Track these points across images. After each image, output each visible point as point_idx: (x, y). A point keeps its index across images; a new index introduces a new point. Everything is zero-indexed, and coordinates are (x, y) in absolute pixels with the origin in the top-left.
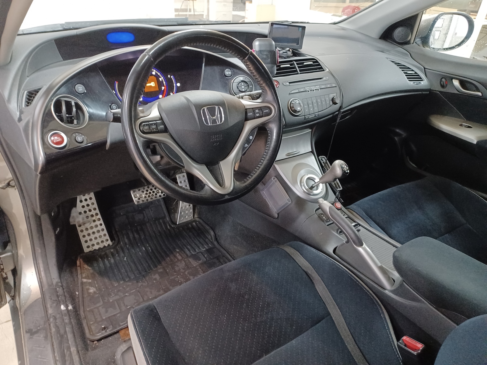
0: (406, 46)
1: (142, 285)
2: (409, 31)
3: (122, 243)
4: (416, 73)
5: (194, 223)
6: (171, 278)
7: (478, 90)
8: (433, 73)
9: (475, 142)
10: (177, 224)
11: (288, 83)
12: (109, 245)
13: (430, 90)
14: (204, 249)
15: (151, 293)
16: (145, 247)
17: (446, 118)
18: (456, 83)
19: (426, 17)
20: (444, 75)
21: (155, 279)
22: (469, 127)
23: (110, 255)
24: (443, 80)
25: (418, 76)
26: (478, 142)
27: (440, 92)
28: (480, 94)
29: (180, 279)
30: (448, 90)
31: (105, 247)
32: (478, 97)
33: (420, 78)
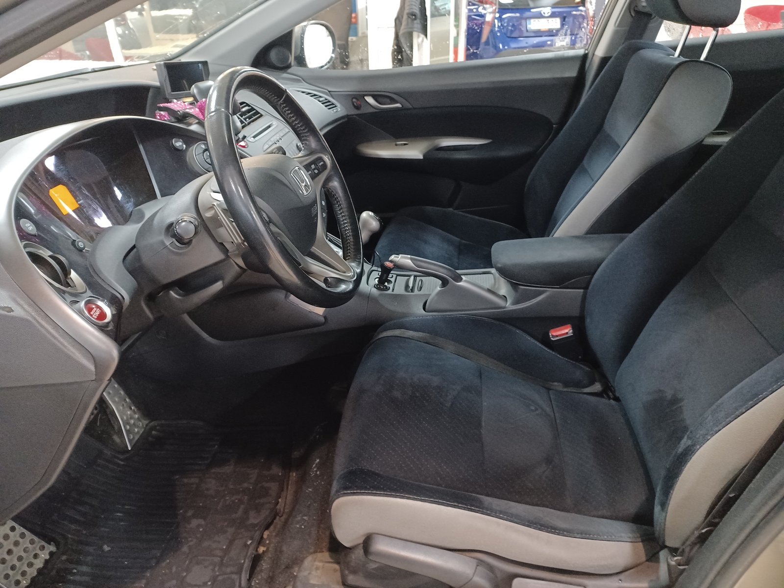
0: (290, 71)
1: (190, 548)
2: (285, 51)
3: (70, 536)
4: (326, 99)
5: (154, 432)
6: (218, 508)
7: (393, 101)
8: (342, 95)
9: (421, 157)
10: (130, 449)
11: (252, 138)
12: (51, 554)
13: (347, 116)
14: (216, 446)
15: (219, 542)
16: (118, 512)
17: (374, 144)
18: (370, 100)
19: (297, 29)
20: (354, 95)
21: (199, 526)
22: (405, 144)
23: (70, 566)
24: (354, 100)
25: (329, 102)
26: (424, 156)
27: (357, 115)
28: (398, 105)
29: (233, 499)
30: (365, 110)
31: (46, 561)
32: (397, 109)
33: (333, 104)
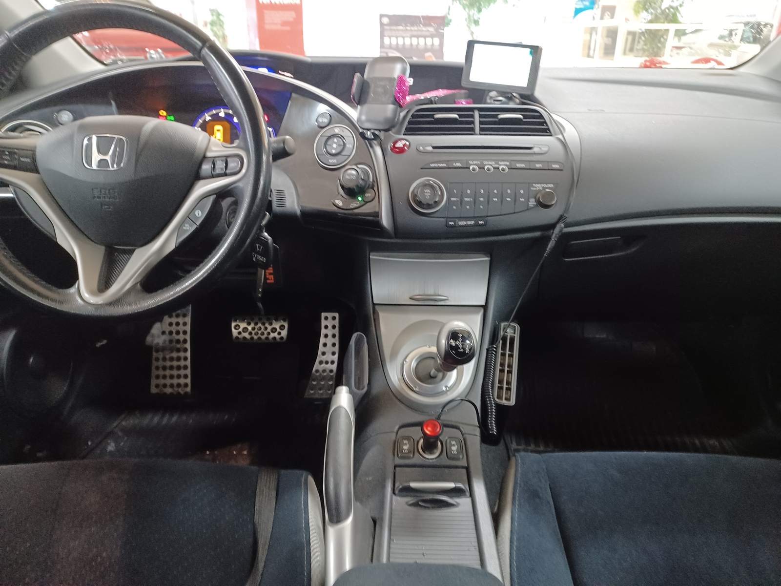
11: (431, 148)
12: (186, 393)
31: (179, 393)
